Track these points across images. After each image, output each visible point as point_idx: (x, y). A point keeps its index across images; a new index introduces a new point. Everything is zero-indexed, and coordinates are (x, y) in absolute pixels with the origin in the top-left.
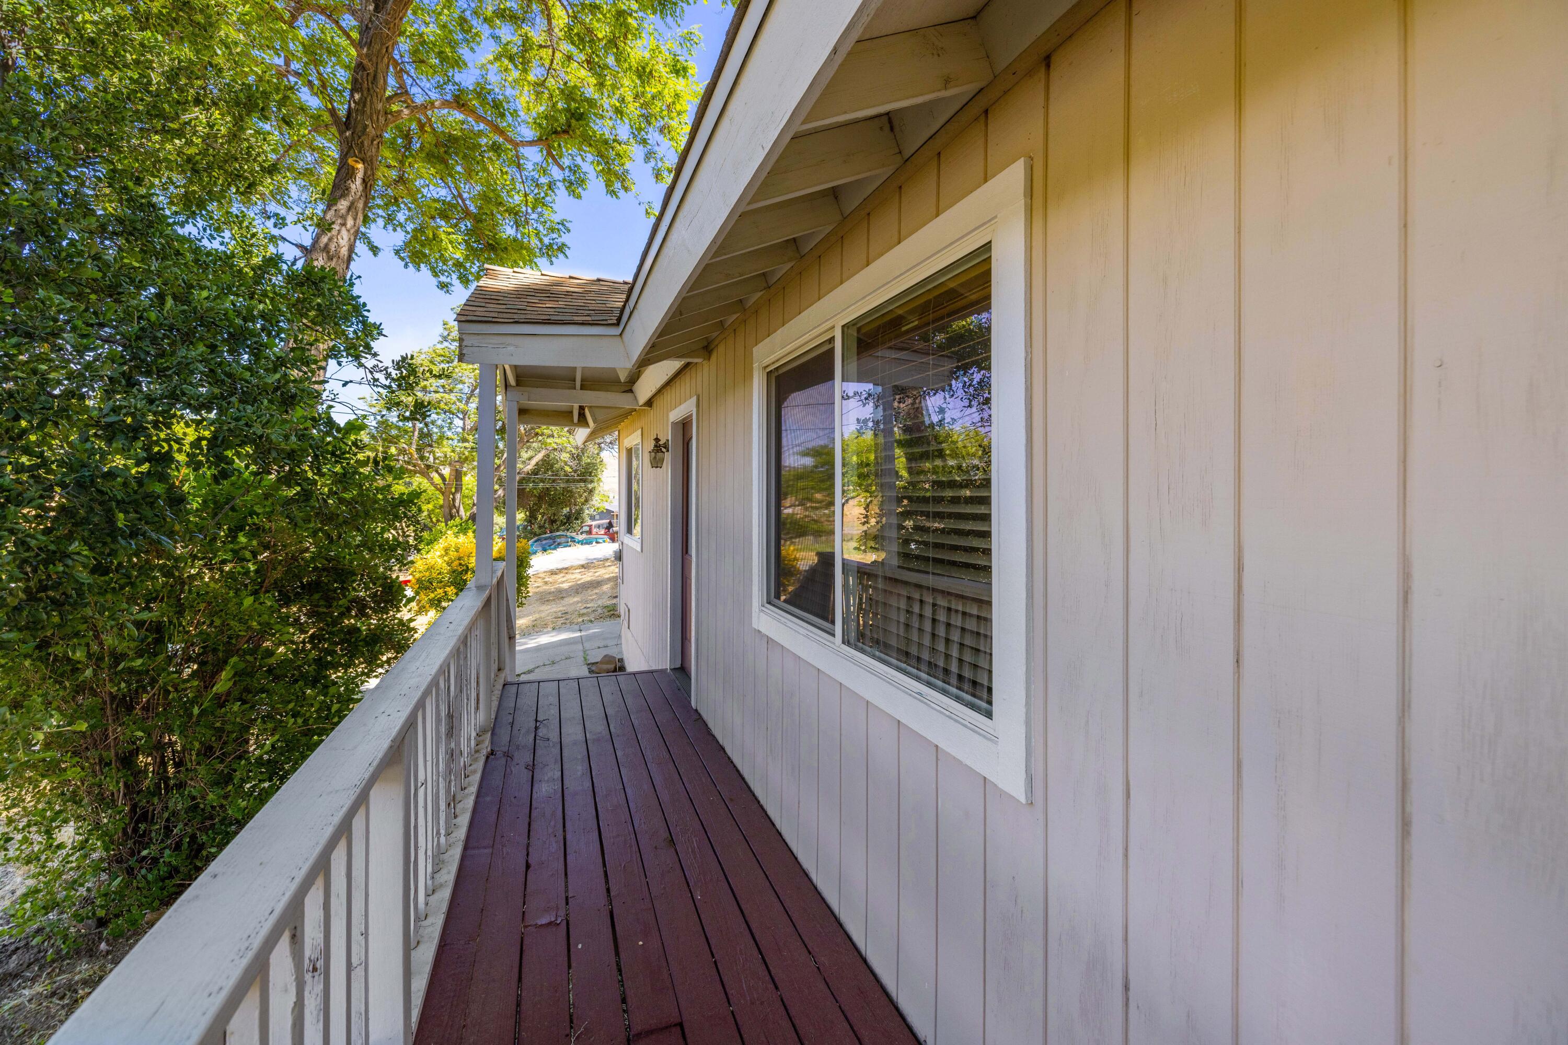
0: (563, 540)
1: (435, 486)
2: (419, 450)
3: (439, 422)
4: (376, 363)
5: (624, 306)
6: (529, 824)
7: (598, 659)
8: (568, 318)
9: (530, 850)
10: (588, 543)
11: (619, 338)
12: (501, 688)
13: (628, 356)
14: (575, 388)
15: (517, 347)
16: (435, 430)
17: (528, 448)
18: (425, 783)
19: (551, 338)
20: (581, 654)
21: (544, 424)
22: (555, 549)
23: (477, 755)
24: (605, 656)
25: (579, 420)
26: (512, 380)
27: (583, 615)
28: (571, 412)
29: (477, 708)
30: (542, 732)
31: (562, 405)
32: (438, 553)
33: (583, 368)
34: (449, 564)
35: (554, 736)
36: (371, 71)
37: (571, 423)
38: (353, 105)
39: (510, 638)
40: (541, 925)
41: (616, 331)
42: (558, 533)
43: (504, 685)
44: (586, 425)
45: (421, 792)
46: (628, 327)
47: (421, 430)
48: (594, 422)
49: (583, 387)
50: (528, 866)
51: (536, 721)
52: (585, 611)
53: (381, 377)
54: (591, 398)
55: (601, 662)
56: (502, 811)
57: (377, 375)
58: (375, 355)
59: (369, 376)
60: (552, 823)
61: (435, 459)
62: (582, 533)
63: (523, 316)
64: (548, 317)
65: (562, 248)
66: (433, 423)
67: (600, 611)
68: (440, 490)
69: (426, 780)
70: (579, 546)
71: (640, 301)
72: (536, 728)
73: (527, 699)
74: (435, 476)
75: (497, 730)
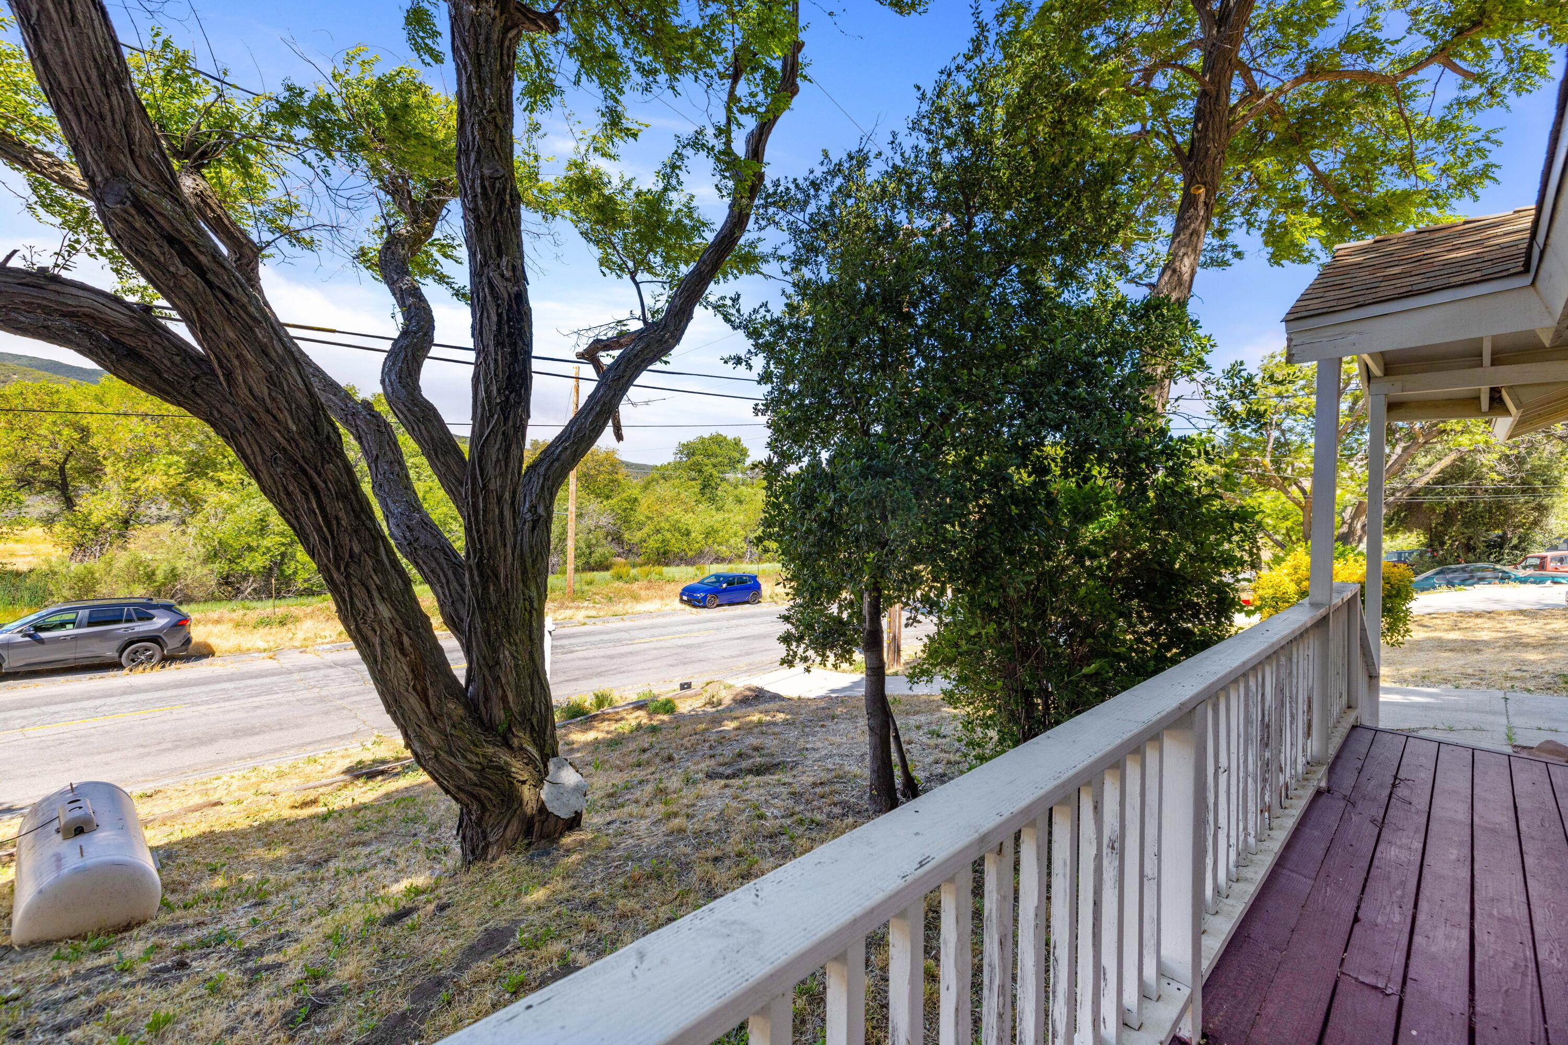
0: (1488, 574)
1: (1293, 500)
2: (1276, 462)
3: (1299, 429)
4: (1208, 375)
5: (1530, 247)
6: (1366, 880)
7: (1535, 744)
8: (1440, 282)
9: (1363, 905)
10: (1539, 581)
11: (1532, 289)
12: (1349, 726)
13: (1549, 311)
14: (1481, 365)
15: (1360, 333)
16: (1294, 438)
17: (1427, 452)
18: (1228, 770)
19: (1411, 313)
20: (1504, 729)
21: (1453, 417)
22: (1472, 585)
23: (1305, 783)
24: (1548, 742)
25: (1490, 408)
26: (1376, 371)
27: (1512, 678)
28: (1478, 398)
29: (1308, 733)
30: (1401, 791)
31: (1461, 390)
32: (1285, 571)
33: (1494, 338)
34: (1298, 583)
35: (1421, 803)
36: (1214, 93)
37: (1478, 413)
38: (1196, 135)
39: (1370, 677)
40: (1363, 983)
41: (1527, 280)
42: (1480, 565)
43: (1354, 727)
44: (1507, 412)
45: (1223, 778)
46: (1542, 273)
47: (1277, 440)
48: (1517, 408)
49: (1493, 364)
50: (1356, 920)
51: (1396, 778)
52: (1519, 674)
53: (1212, 388)
54: (1506, 375)
55: (1540, 748)
56: (1332, 852)
57: (1208, 388)
58: (1208, 368)
59: (1201, 390)
60: (1399, 892)
61: (1293, 470)
62: (1525, 568)
63: (1374, 296)
64: (1410, 288)
65: (1485, 173)
66: (1291, 430)
67: (1547, 678)
68: (1298, 504)
69: (1229, 767)
70: (1518, 585)
71: (1552, 235)
72: (1394, 785)
73: (1387, 751)
74: (1294, 491)
75: (1338, 769)
